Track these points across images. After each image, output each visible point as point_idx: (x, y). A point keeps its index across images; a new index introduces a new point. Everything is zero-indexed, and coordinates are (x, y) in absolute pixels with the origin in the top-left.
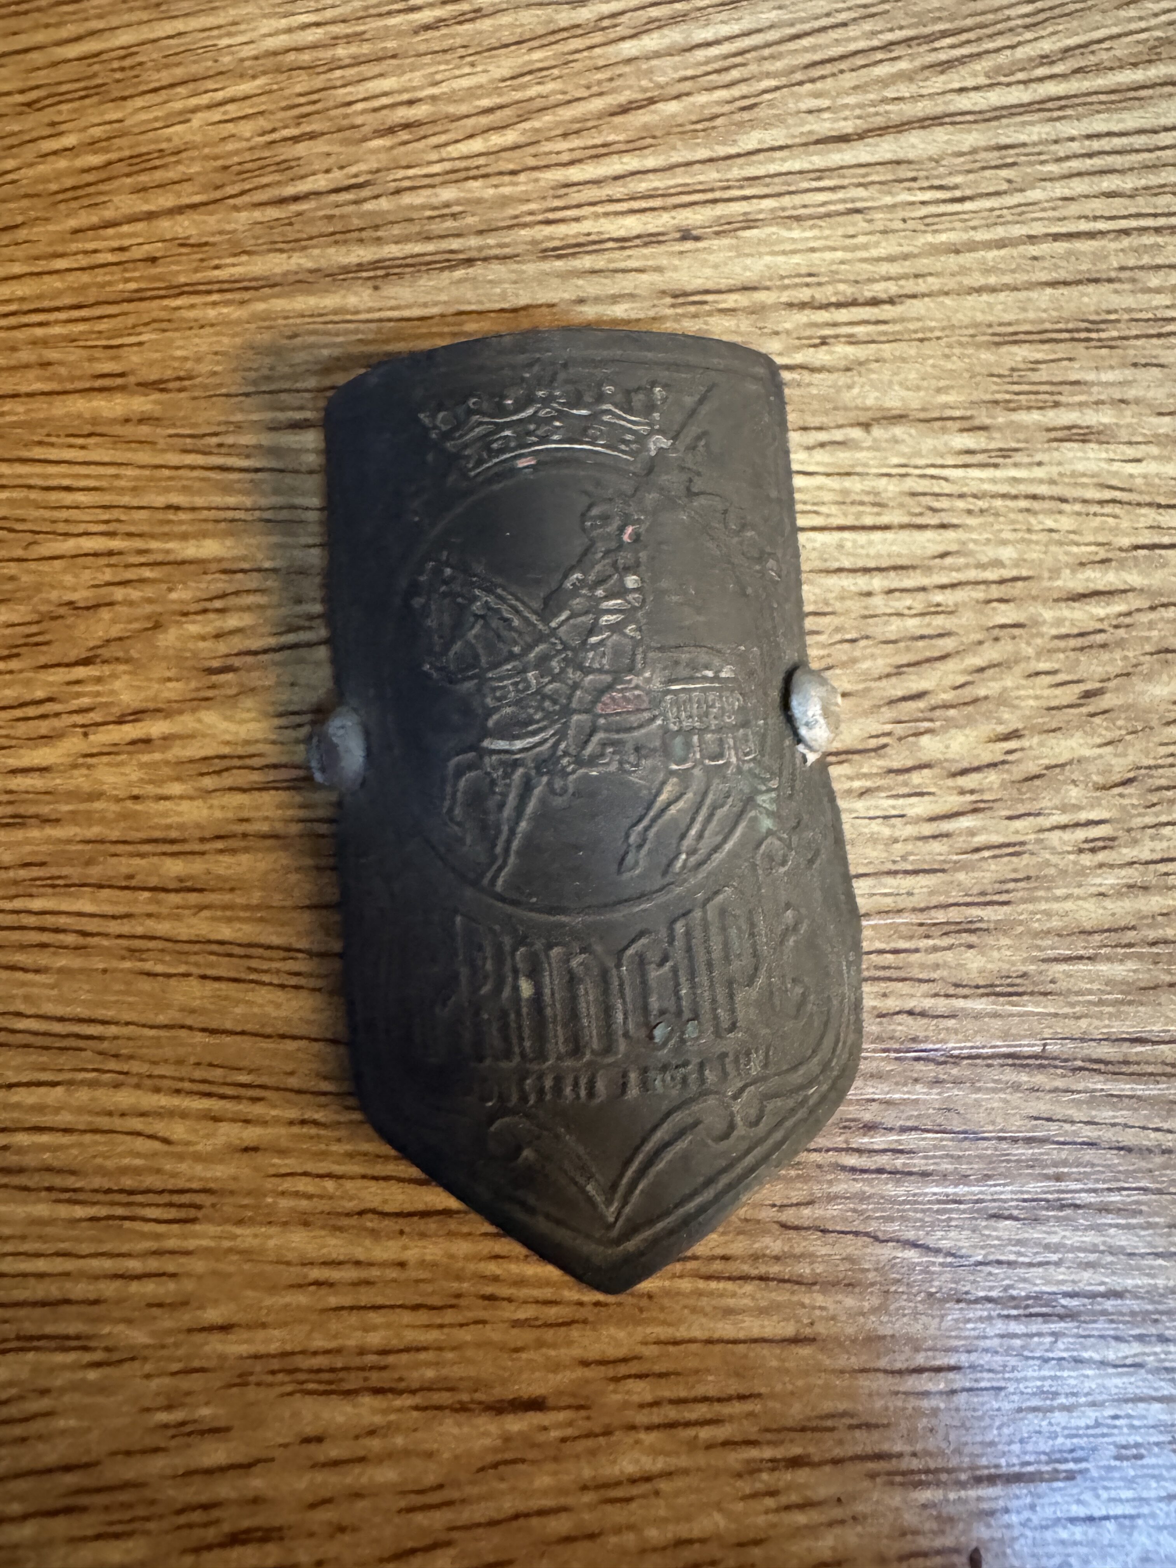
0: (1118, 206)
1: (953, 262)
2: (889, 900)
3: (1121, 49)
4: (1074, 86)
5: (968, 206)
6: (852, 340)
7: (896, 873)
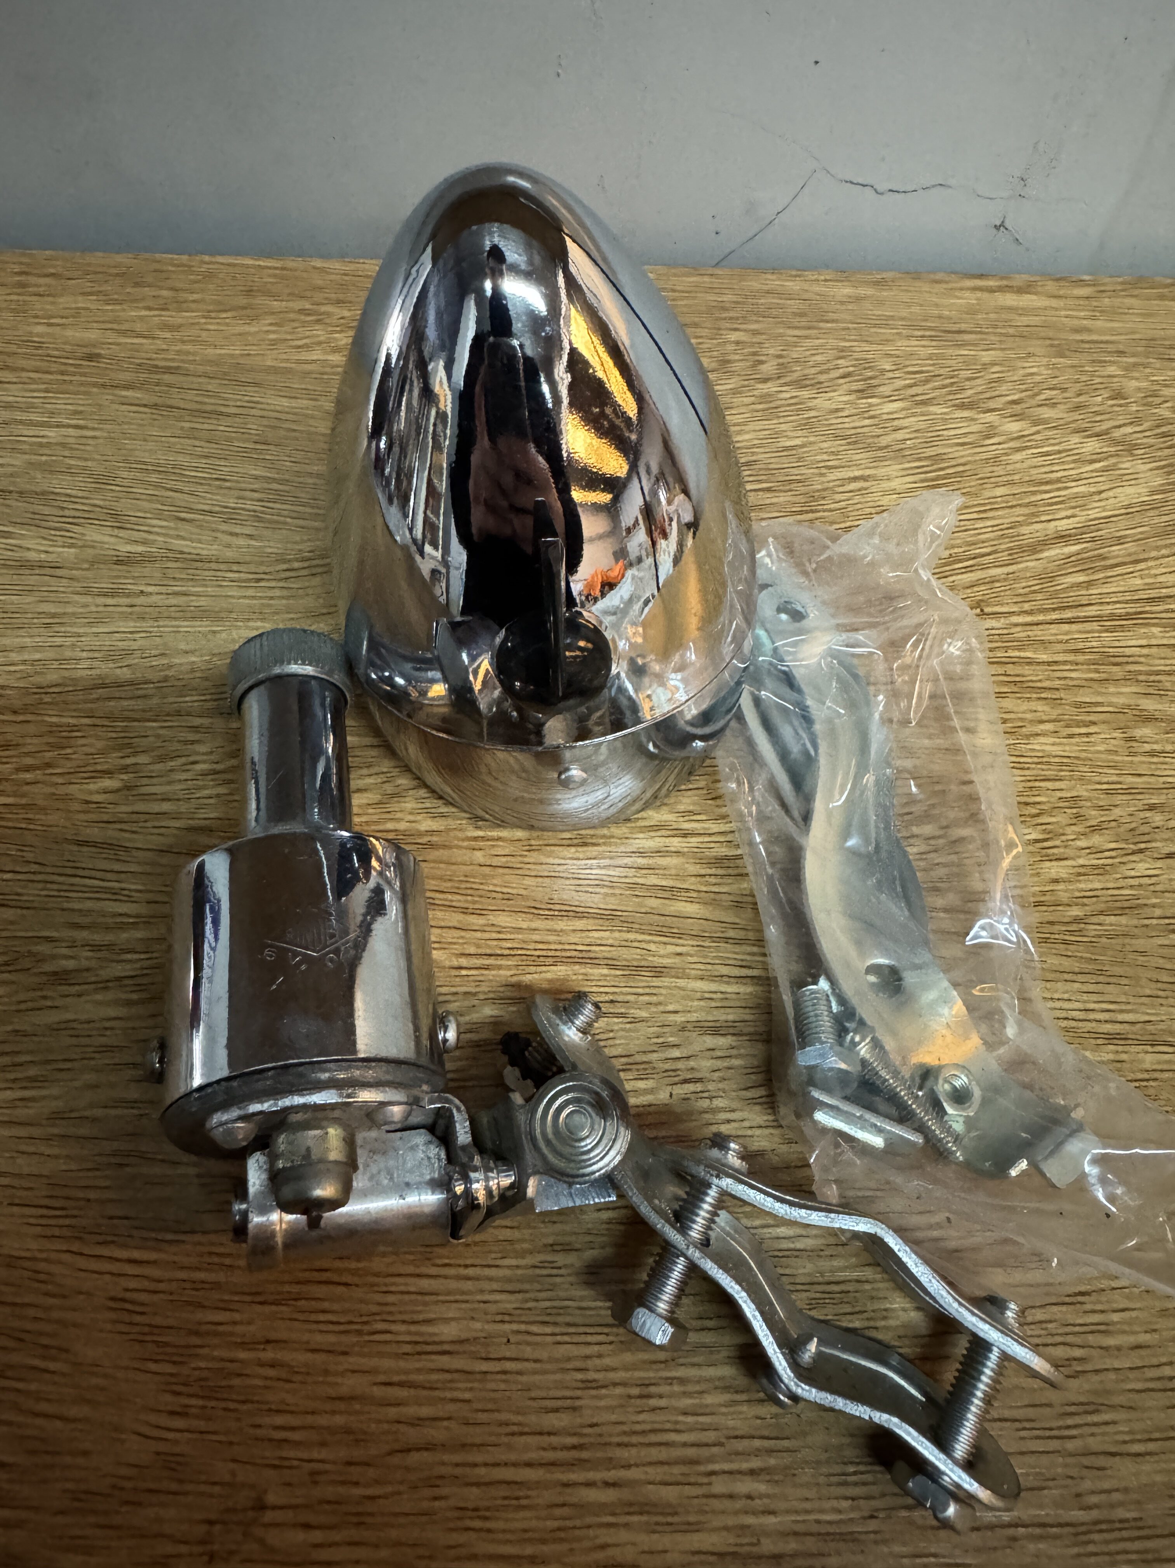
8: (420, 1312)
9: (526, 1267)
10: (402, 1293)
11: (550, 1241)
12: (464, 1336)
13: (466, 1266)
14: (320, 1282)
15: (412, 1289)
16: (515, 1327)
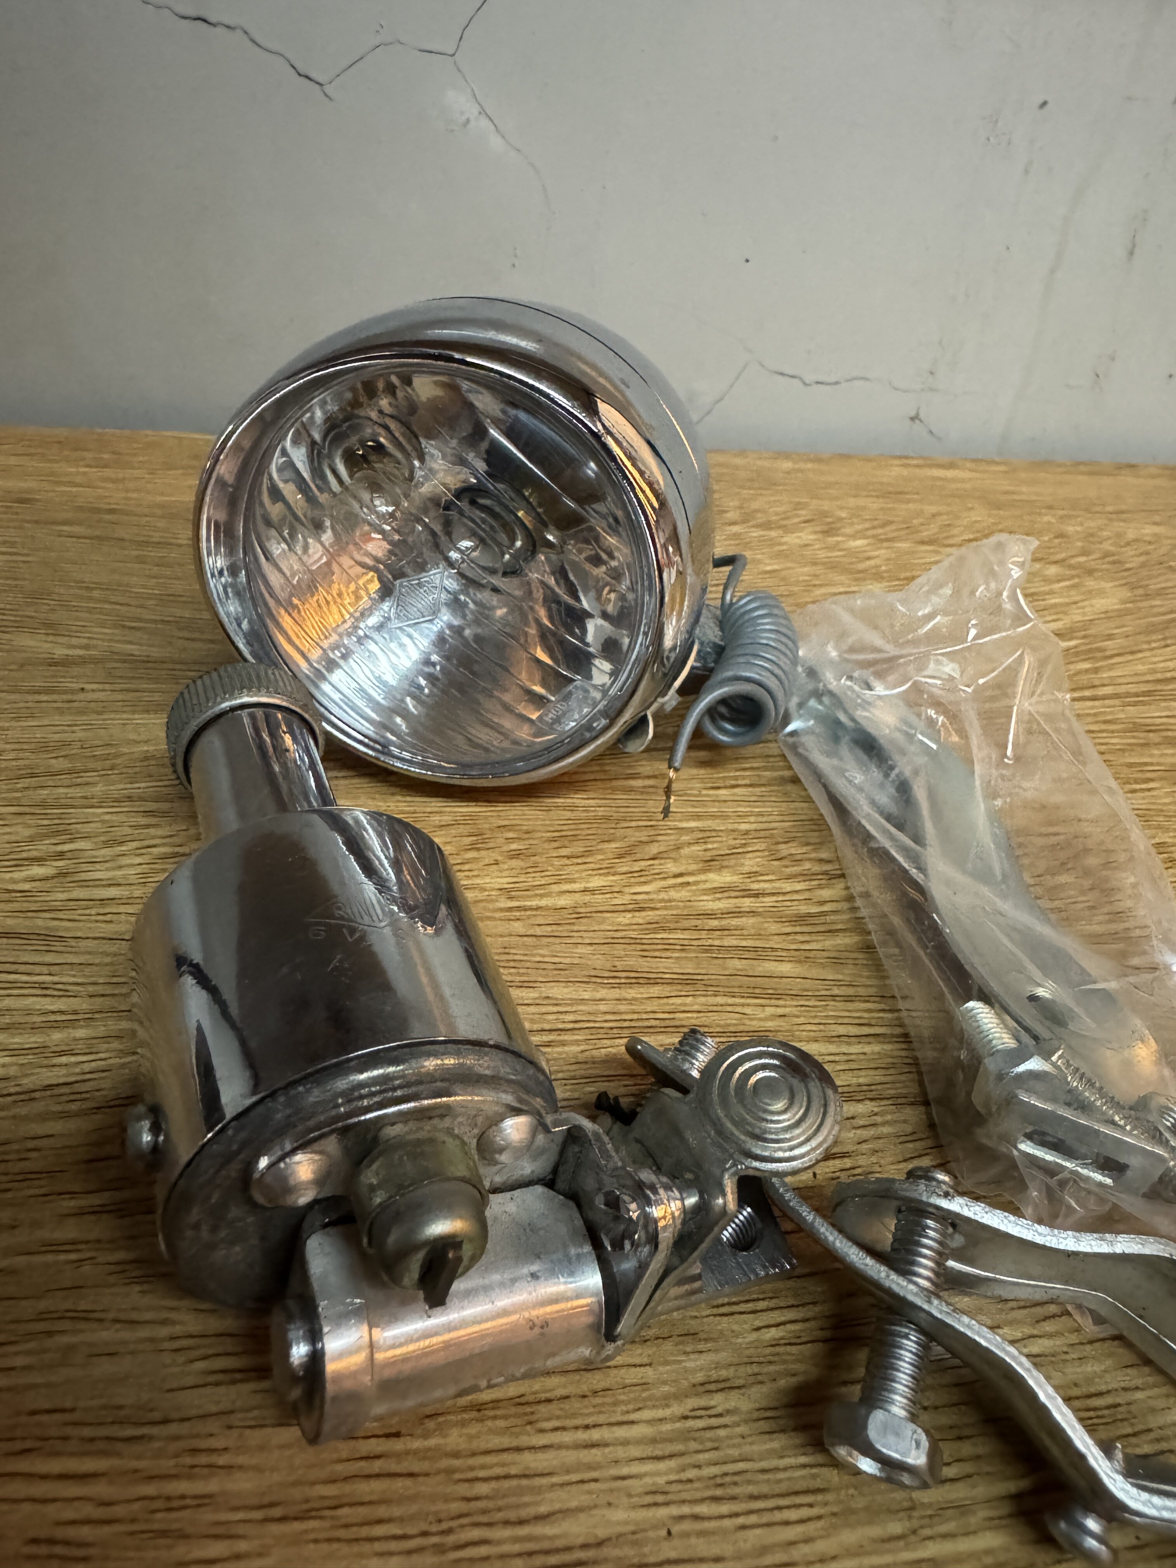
8: (527, 1505)
9: (673, 1419)
10: (497, 1478)
11: (700, 1377)
12: (602, 1533)
13: (587, 1427)
14: (369, 1477)
15: (513, 1471)
16: (675, 1510)
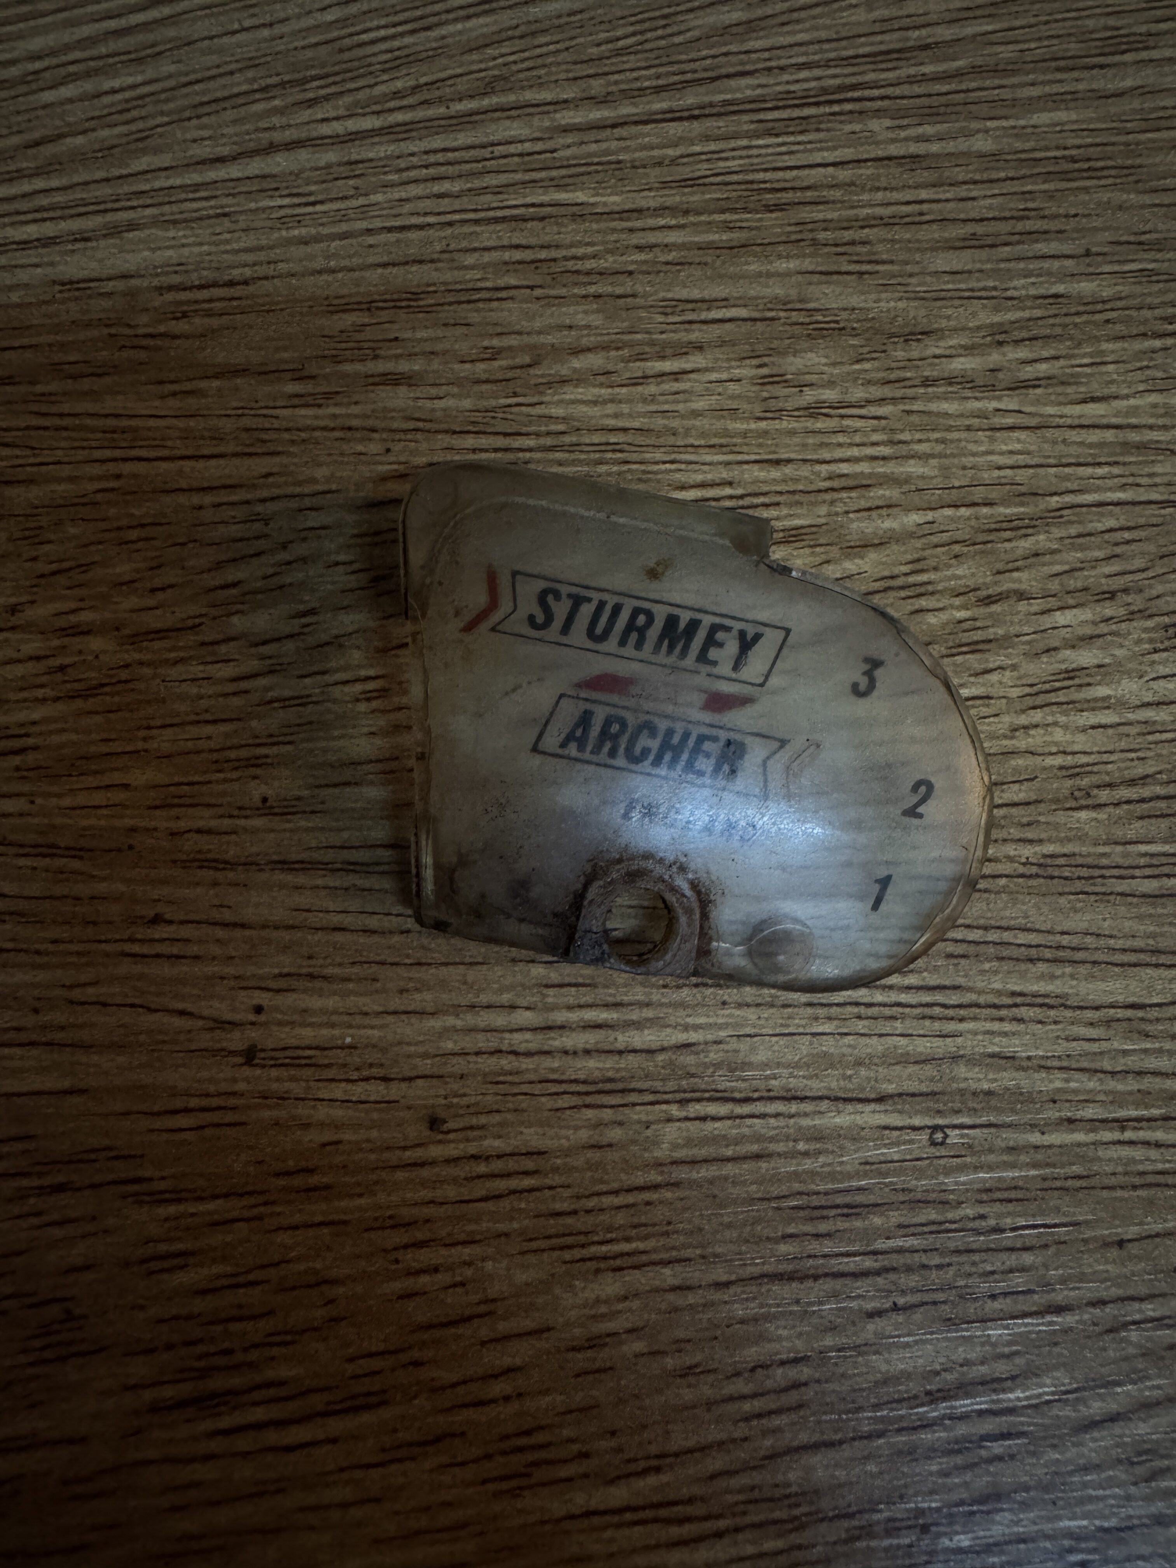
0: (445, 204)
1: (303, 250)
2: (190, 744)
3: (462, 85)
4: (421, 113)
5: (319, 208)
6: (209, 314)
7: (198, 722)
